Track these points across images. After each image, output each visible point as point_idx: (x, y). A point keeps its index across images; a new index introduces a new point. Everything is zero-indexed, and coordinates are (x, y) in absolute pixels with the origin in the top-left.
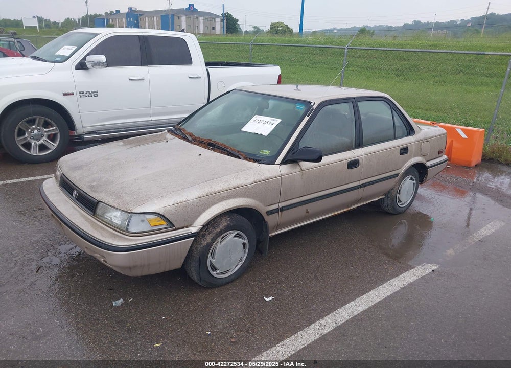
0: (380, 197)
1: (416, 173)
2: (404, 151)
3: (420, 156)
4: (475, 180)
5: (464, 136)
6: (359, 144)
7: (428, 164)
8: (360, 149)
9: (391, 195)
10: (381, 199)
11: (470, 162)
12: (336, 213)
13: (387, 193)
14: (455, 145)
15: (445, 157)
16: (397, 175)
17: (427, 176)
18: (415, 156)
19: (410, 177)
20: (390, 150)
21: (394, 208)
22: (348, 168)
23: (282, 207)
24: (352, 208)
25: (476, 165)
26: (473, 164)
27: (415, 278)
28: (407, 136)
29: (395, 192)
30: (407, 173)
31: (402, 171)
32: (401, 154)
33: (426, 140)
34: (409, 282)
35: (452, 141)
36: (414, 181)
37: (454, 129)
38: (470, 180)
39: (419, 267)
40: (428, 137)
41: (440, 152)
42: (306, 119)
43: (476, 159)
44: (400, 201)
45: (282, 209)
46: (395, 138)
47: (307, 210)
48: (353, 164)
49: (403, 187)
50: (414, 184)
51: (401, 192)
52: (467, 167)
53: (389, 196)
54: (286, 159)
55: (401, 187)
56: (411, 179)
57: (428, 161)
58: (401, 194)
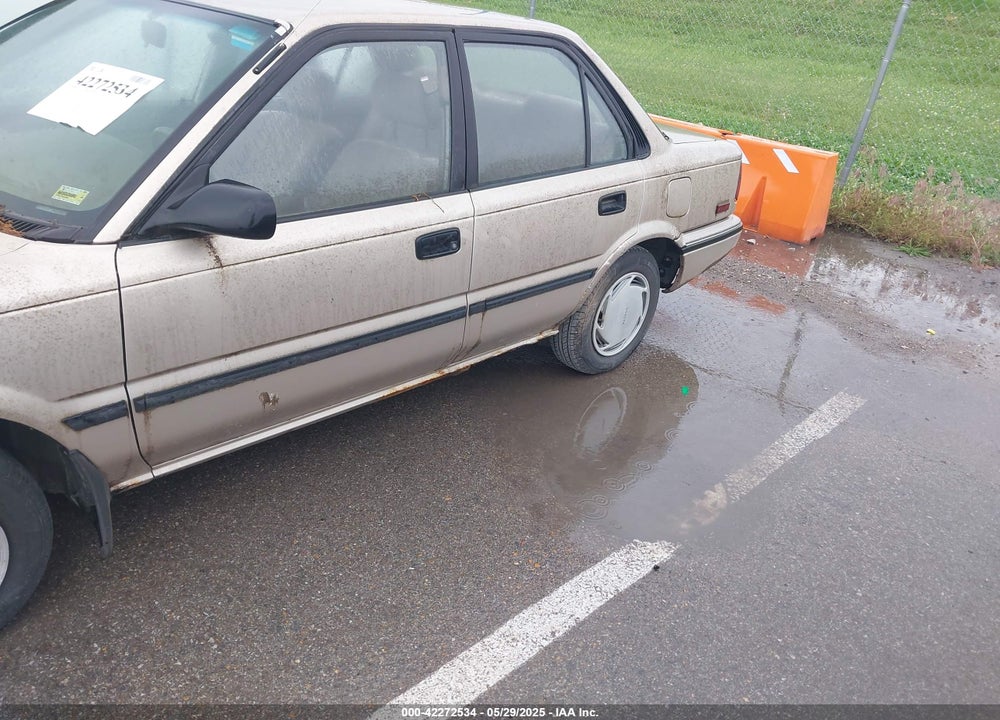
0: (546, 334)
1: (652, 265)
2: (614, 203)
3: (662, 218)
4: (808, 277)
5: (791, 168)
6: (465, 179)
7: (685, 240)
8: (464, 197)
9: (578, 325)
10: (547, 339)
11: (800, 232)
12: (400, 388)
13: (566, 323)
14: (770, 188)
15: (734, 221)
16: (591, 273)
17: (681, 273)
18: (646, 218)
19: (633, 275)
20: (568, 202)
21: (584, 359)
22: (420, 256)
23: (145, 397)
24: (452, 369)
25: (813, 240)
26: (807, 238)
27: (597, 602)
28: (628, 159)
29: (589, 319)
30: (622, 265)
31: (606, 260)
32: (601, 212)
33: (683, 173)
34: (572, 623)
35: (764, 178)
36: (643, 285)
37: (770, 149)
38: (795, 277)
39: (615, 557)
40: (687, 164)
41: (722, 208)
42: (249, 80)
43: (815, 224)
44: (602, 342)
45: (145, 404)
46: (587, 164)
47: (266, 396)
48: (437, 244)
49: (611, 303)
50: (644, 294)
51: (605, 317)
52: (792, 243)
53: (573, 330)
54: (148, 225)
55: (606, 303)
56: (637, 281)
57: (684, 232)
58: (604, 324)
